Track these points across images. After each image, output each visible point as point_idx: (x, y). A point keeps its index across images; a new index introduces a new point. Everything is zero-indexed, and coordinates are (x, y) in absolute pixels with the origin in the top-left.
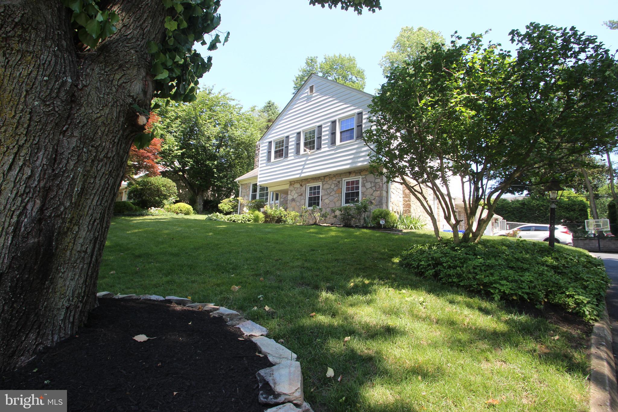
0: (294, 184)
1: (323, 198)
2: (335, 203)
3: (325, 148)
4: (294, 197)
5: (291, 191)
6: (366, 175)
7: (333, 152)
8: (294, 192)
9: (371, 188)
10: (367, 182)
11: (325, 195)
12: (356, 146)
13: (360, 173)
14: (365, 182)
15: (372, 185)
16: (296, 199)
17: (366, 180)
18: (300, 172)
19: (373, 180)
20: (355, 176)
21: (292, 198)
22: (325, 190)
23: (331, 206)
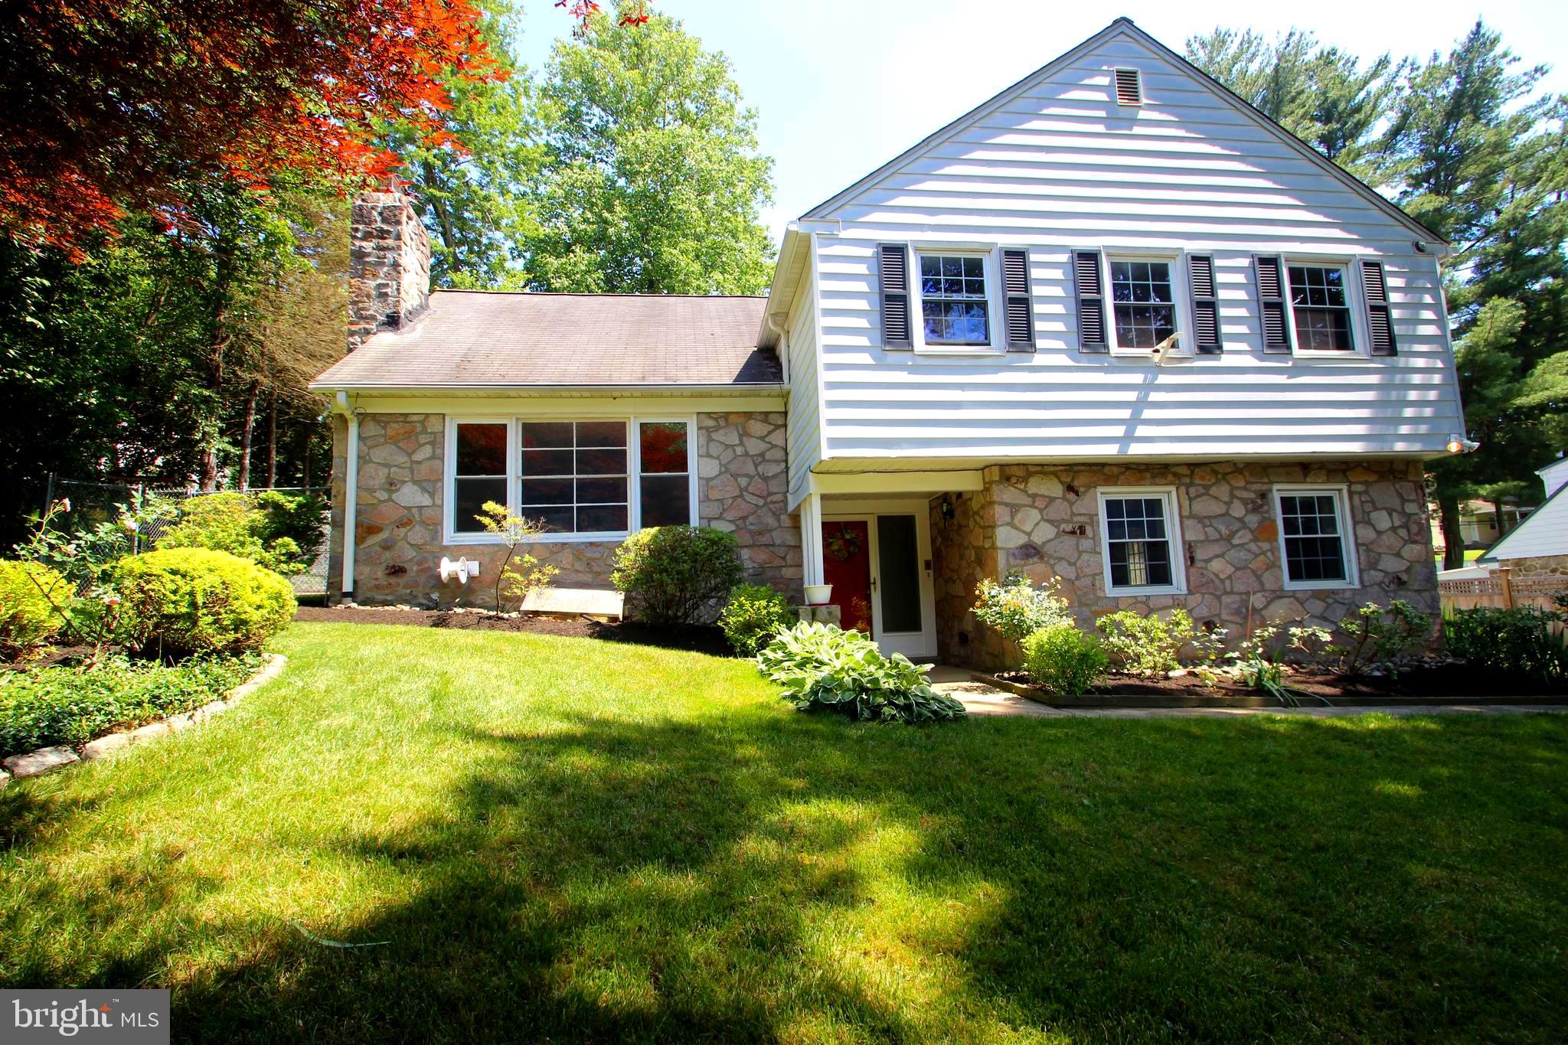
0: (1025, 480)
1: (1200, 555)
2: (1258, 577)
3: (1237, 354)
4: (1038, 539)
5: (1014, 509)
6: (1366, 483)
7: (1282, 379)
8: (1035, 515)
9: (1394, 529)
10: (1376, 509)
11: (1208, 540)
12: (1373, 379)
13: (1344, 472)
14: (1368, 507)
15: (1397, 523)
16: (1049, 549)
17: (1373, 502)
18: (1119, 431)
19: (1396, 503)
20: (1328, 481)
21: (1022, 540)
22: (1200, 519)
23: (1240, 587)
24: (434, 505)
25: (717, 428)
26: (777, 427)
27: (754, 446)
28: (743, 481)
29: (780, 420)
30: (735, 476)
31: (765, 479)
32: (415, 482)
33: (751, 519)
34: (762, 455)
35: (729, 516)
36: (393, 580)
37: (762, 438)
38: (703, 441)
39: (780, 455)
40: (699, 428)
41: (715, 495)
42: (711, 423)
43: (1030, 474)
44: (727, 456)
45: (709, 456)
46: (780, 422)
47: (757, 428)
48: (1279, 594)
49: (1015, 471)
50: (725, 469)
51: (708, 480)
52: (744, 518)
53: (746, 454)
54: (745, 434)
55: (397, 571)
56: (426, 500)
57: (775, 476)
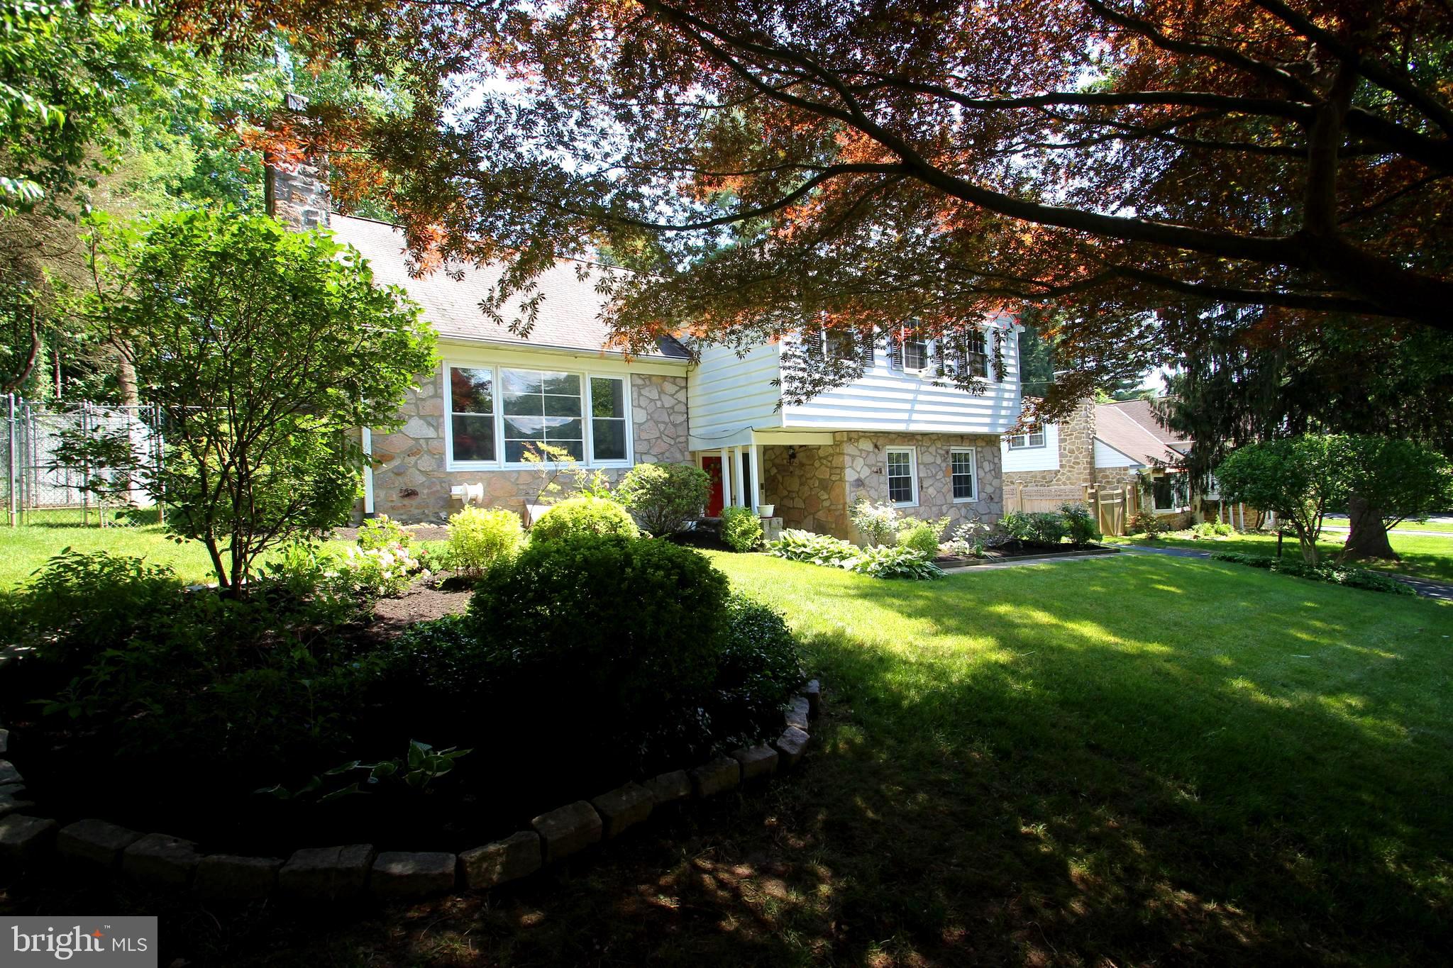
0: (857, 440)
1: (923, 485)
2: (944, 497)
4: (862, 476)
5: (853, 457)
6: (982, 448)
8: (862, 461)
9: (990, 471)
10: (985, 460)
11: (926, 477)
12: (993, 394)
13: (976, 440)
14: (983, 459)
16: (867, 482)
17: (984, 457)
18: (906, 416)
19: (991, 457)
20: (969, 445)
21: (856, 477)
22: (925, 465)
23: (939, 503)
24: (438, 438)
25: (644, 386)
26: (682, 388)
27: (668, 402)
28: (662, 427)
29: (684, 383)
30: (657, 423)
31: (675, 425)
32: (421, 417)
33: (667, 454)
34: (672, 408)
35: (654, 451)
36: (406, 501)
37: (672, 396)
38: (635, 395)
39: (683, 409)
40: (632, 385)
41: (644, 436)
42: (640, 382)
43: (860, 438)
44: (651, 408)
45: (640, 406)
46: (683, 384)
47: (670, 388)
48: (952, 506)
49: (853, 435)
50: (651, 417)
51: (640, 425)
52: (663, 453)
53: (663, 407)
54: (661, 392)
55: (410, 494)
56: (431, 433)
57: (681, 424)
